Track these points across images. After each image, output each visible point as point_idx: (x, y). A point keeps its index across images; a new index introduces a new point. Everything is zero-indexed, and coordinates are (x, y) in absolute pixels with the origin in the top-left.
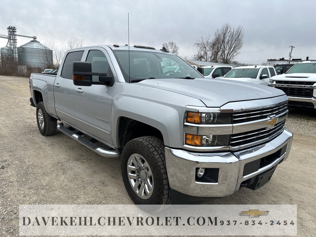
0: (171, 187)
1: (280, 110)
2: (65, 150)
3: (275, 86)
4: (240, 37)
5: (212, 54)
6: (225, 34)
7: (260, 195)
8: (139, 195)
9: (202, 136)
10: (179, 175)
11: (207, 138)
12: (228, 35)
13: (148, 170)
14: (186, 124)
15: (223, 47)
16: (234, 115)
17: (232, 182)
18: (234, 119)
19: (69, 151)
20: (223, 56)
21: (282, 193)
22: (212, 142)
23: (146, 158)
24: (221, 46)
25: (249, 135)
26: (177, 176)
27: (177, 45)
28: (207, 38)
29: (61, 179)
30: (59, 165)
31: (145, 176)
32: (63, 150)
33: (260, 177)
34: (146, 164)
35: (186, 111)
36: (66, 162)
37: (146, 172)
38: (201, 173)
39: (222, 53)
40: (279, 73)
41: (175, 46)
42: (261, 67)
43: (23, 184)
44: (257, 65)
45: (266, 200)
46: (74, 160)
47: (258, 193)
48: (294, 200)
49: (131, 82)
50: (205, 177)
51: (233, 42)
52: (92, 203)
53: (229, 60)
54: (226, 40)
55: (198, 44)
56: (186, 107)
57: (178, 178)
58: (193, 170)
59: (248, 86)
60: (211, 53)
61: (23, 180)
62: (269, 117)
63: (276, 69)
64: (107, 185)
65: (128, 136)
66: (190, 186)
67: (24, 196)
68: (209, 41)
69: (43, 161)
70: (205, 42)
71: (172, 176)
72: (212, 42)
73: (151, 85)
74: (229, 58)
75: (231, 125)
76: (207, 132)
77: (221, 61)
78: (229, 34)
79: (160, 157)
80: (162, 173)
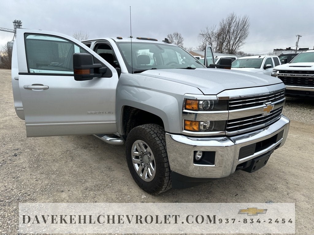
0: (171, 169)
1: (276, 98)
2: (73, 139)
3: (278, 75)
4: (246, 26)
5: (217, 45)
6: (230, 24)
7: (258, 179)
8: (143, 179)
9: (199, 122)
10: (179, 159)
11: (204, 124)
12: (233, 25)
13: (150, 155)
14: (185, 111)
15: (228, 37)
16: (230, 102)
17: (228, 165)
18: (230, 106)
19: (77, 140)
20: (229, 47)
21: (278, 177)
22: (209, 128)
23: (148, 143)
24: (226, 36)
25: (245, 121)
26: (178, 161)
27: (182, 36)
28: (212, 29)
29: (70, 165)
30: (67, 153)
31: (148, 160)
32: (71, 139)
33: (256, 160)
34: (149, 149)
35: (184, 99)
36: (75, 150)
37: (149, 157)
38: (199, 156)
39: (227, 43)
40: (283, 63)
41: (180, 37)
42: (265, 57)
43: (35, 170)
44: (262, 55)
45: (263, 183)
46: (82, 148)
47: (256, 177)
48: (290, 183)
49: (133, 72)
50: (203, 160)
51: (239, 32)
52: (99, 186)
53: (234, 50)
54: (232, 31)
55: (203, 35)
56: (185, 95)
57: (178, 163)
58: (192, 155)
59: (246, 75)
60: (216, 43)
61: (35, 166)
62: (265, 104)
63: (281, 59)
64: (113, 170)
65: (132, 124)
66: (189, 169)
67: (36, 180)
68: (214, 32)
69: (53, 149)
70: (210, 32)
71: (173, 161)
72: (217, 32)
73: (152, 75)
74: (234, 49)
75: (227, 111)
76: (205, 119)
77: (227, 51)
78: (235, 23)
79: (161, 142)
80: (163, 156)
